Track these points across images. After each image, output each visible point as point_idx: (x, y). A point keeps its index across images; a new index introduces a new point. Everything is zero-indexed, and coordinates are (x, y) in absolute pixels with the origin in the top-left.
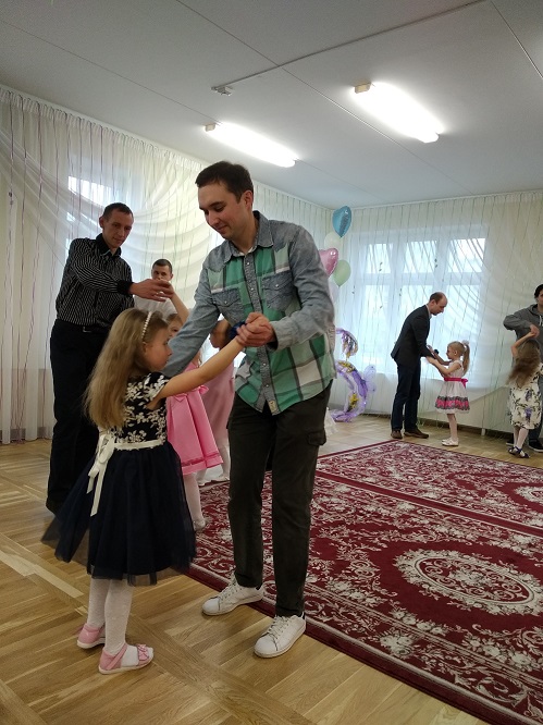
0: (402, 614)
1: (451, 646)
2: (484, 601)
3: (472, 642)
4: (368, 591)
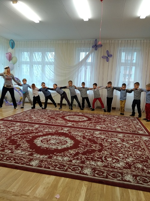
0: (36, 155)
1: (49, 160)
2: (57, 146)
3: (54, 158)
4: (26, 151)
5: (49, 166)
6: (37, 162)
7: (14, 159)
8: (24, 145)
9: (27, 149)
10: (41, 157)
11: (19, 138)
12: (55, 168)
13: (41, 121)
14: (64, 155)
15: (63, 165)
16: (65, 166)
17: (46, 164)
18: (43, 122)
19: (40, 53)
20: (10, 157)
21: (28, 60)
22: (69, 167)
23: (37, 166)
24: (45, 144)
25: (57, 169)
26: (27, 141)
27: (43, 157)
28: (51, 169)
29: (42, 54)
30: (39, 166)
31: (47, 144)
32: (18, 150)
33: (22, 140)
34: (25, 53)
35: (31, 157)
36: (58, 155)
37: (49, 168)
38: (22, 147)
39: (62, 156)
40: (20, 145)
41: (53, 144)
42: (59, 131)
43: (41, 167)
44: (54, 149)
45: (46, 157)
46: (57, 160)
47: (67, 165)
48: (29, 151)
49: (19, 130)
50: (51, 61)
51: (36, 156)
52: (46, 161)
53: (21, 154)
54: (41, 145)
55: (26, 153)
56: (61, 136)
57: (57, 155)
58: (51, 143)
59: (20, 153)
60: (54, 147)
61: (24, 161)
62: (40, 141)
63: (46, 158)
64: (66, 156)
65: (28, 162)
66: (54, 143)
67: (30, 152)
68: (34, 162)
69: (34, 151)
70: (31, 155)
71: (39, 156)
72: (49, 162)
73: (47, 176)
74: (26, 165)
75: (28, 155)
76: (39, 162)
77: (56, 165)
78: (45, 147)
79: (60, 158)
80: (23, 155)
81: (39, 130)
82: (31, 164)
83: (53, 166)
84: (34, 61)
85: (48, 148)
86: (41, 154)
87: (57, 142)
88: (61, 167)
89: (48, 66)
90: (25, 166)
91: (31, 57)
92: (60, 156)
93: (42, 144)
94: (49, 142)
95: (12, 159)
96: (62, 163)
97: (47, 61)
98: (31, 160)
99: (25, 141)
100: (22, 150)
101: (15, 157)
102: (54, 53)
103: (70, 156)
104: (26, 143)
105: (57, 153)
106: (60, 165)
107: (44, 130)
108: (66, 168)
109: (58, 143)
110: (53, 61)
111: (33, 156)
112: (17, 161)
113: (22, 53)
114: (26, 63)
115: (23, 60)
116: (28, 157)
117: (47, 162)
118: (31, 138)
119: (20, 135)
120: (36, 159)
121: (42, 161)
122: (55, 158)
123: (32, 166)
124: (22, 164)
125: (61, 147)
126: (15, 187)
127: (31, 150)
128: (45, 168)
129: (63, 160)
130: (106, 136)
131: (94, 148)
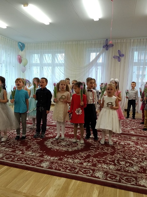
0: (47, 156)
1: (60, 162)
2: (68, 148)
4: (37, 152)
5: (60, 168)
6: (47, 163)
7: (25, 160)
8: (34, 147)
9: (38, 150)
10: (52, 158)
11: (30, 140)
12: (66, 170)
13: (51, 123)
14: (75, 157)
15: (74, 168)
16: (75, 169)
17: (56, 166)
18: (53, 124)
19: (50, 55)
20: (21, 158)
21: (39, 62)
22: (80, 170)
23: (47, 168)
24: (55, 145)
25: (68, 171)
26: (38, 143)
27: (54, 158)
28: (62, 171)
29: (52, 55)
30: (49, 168)
31: (58, 146)
32: (29, 151)
33: (32, 141)
34: (36, 55)
35: (42, 159)
36: (69, 157)
37: (60, 170)
38: (32, 148)
39: (72, 158)
40: (31, 146)
41: (64, 146)
42: (70, 133)
43: (52, 168)
44: (65, 151)
45: (57, 158)
46: (68, 162)
47: (78, 168)
48: (39, 153)
49: (29, 132)
50: (61, 62)
51: (46, 158)
52: (56, 163)
53: (32, 156)
54: (51, 147)
55: (37, 155)
56: (71, 138)
57: (67, 157)
58: (61, 145)
59: (31, 154)
60: (64, 149)
61: (35, 162)
62: (51, 143)
63: (57, 160)
64: (77, 159)
65: (38, 164)
66: (64, 144)
67: (41, 153)
68: (45, 164)
69: (44, 153)
70: (42, 156)
71: (49, 158)
72: (60, 164)
73: (58, 178)
74: (37, 166)
75: (39, 157)
76: (49, 163)
77: (67, 168)
78: (56, 149)
79: (71, 161)
80: (33, 156)
81: (50, 132)
82: (42, 165)
83: (63, 168)
84: (44, 62)
85: (59, 150)
86: (52, 156)
87: (67, 144)
88: (72, 169)
89: (58, 67)
90: (35, 167)
91: (41, 59)
92: (71, 158)
93: (53, 146)
94: (59, 144)
95: (23, 160)
96: (72, 165)
97: (57, 62)
98: (41, 161)
99: (35, 143)
100: (32, 151)
101: (26, 158)
102: (64, 54)
103: (81, 158)
104: (37, 145)
105: (68, 155)
106: (71, 167)
107: (55, 132)
108: (77, 170)
109: (69, 145)
110: (63, 62)
111: (44, 158)
112: (28, 162)
113: (32, 55)
114: (36, 65)
115: (33, 62)
116: (38, 158)
117: (58, 164)
118: (41, 139)
119: (31, 136)
120: (47, 161)
121: (52, 163)
122: (66, 160)
123: (42, 167)
124: (33, 165)
125: (72, 149)
126: (26, 188)
127: (41, 152)
128: (56, 169)
129: (74, 162)
130: (119, 139)
131: (106, 151)
